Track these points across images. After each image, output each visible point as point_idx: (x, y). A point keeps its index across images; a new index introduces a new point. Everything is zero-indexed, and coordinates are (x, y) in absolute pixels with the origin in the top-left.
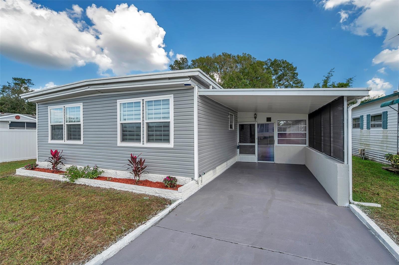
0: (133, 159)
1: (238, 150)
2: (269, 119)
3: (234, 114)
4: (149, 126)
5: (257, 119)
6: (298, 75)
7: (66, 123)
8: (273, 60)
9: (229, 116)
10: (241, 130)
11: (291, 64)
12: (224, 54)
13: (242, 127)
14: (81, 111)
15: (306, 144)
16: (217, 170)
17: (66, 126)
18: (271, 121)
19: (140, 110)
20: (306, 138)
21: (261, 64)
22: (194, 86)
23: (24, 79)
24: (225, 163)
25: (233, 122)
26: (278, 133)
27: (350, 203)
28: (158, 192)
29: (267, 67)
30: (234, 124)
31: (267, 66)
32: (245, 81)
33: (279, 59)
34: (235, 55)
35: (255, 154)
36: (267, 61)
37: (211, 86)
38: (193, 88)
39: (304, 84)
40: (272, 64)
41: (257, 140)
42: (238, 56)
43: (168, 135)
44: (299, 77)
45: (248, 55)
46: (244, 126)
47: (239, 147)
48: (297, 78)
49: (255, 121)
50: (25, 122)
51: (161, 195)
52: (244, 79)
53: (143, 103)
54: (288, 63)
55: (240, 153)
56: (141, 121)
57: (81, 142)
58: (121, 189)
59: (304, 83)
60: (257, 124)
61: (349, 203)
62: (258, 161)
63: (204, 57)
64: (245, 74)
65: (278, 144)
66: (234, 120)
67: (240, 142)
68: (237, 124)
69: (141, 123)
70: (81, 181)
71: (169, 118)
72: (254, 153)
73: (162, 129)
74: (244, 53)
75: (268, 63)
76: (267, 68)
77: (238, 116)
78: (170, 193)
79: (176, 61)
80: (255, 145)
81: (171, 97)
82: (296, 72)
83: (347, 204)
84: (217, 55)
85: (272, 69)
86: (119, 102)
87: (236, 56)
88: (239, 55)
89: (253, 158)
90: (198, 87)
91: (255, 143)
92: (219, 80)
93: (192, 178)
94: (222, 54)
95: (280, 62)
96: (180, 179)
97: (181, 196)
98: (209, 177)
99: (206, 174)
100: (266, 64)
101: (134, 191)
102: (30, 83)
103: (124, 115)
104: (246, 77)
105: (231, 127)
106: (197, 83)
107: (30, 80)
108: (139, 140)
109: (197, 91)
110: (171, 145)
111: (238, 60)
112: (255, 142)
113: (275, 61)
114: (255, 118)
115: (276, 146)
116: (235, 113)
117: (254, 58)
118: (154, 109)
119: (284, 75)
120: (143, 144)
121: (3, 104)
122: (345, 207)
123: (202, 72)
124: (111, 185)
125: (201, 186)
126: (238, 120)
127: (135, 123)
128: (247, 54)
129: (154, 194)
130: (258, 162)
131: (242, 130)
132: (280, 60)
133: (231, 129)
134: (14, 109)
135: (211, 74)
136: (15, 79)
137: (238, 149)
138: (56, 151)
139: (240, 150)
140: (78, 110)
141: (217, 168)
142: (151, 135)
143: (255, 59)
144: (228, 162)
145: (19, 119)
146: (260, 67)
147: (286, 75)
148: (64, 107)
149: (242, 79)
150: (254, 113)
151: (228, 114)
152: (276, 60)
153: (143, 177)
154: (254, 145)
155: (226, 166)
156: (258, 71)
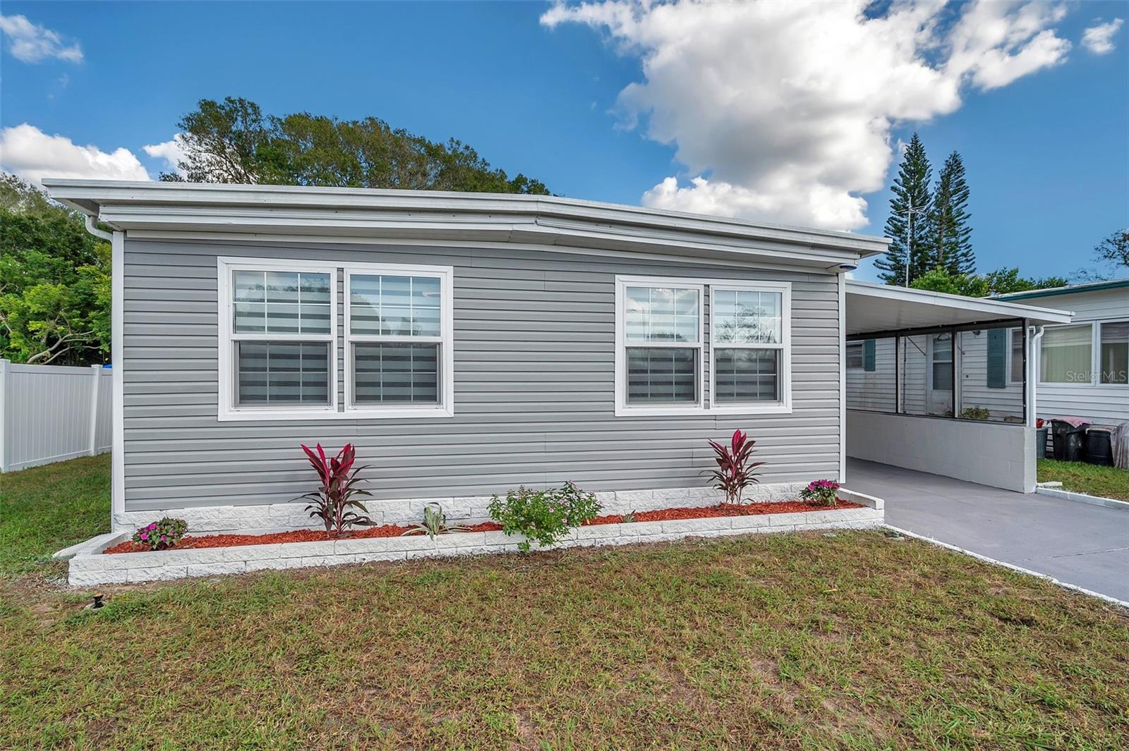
148: (341, 270)
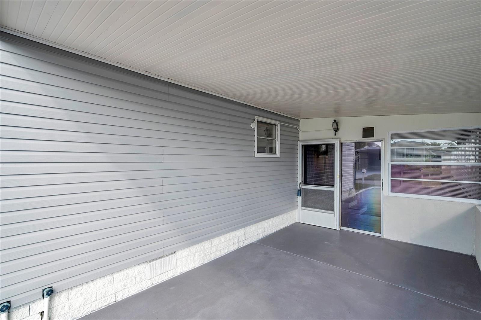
1: (299, 199)
2: (368, 132)
3: (284, 122)
5: (339, 131)
18: (373, 137)
25: (276, 140)
26: (392, 165)
30: (281, 144)
35: (334, 210)
41: (339, 179)
47: (300, 192)
49: (334, 136)
55: (302, 206)
60: (340, 143)
62: (340, 226)
65: (391, 192)
66: (282, 135)
67: (303, 182)
68: (298, 145)
72: (332, 209)
77: (301, 128)
80: (334, 192)
89: (330, 220)
91: (335, 187)
112: (335, 184)
114: (336, 130)
115: (387, 196)
126: (301, 136)
130: (340, 230)
133: (267, 155)
137: (298, 195)
139: (302, 198)
144: (254, 228)
150: (332, 120)
151: (252, 121)
154: (332, 191)
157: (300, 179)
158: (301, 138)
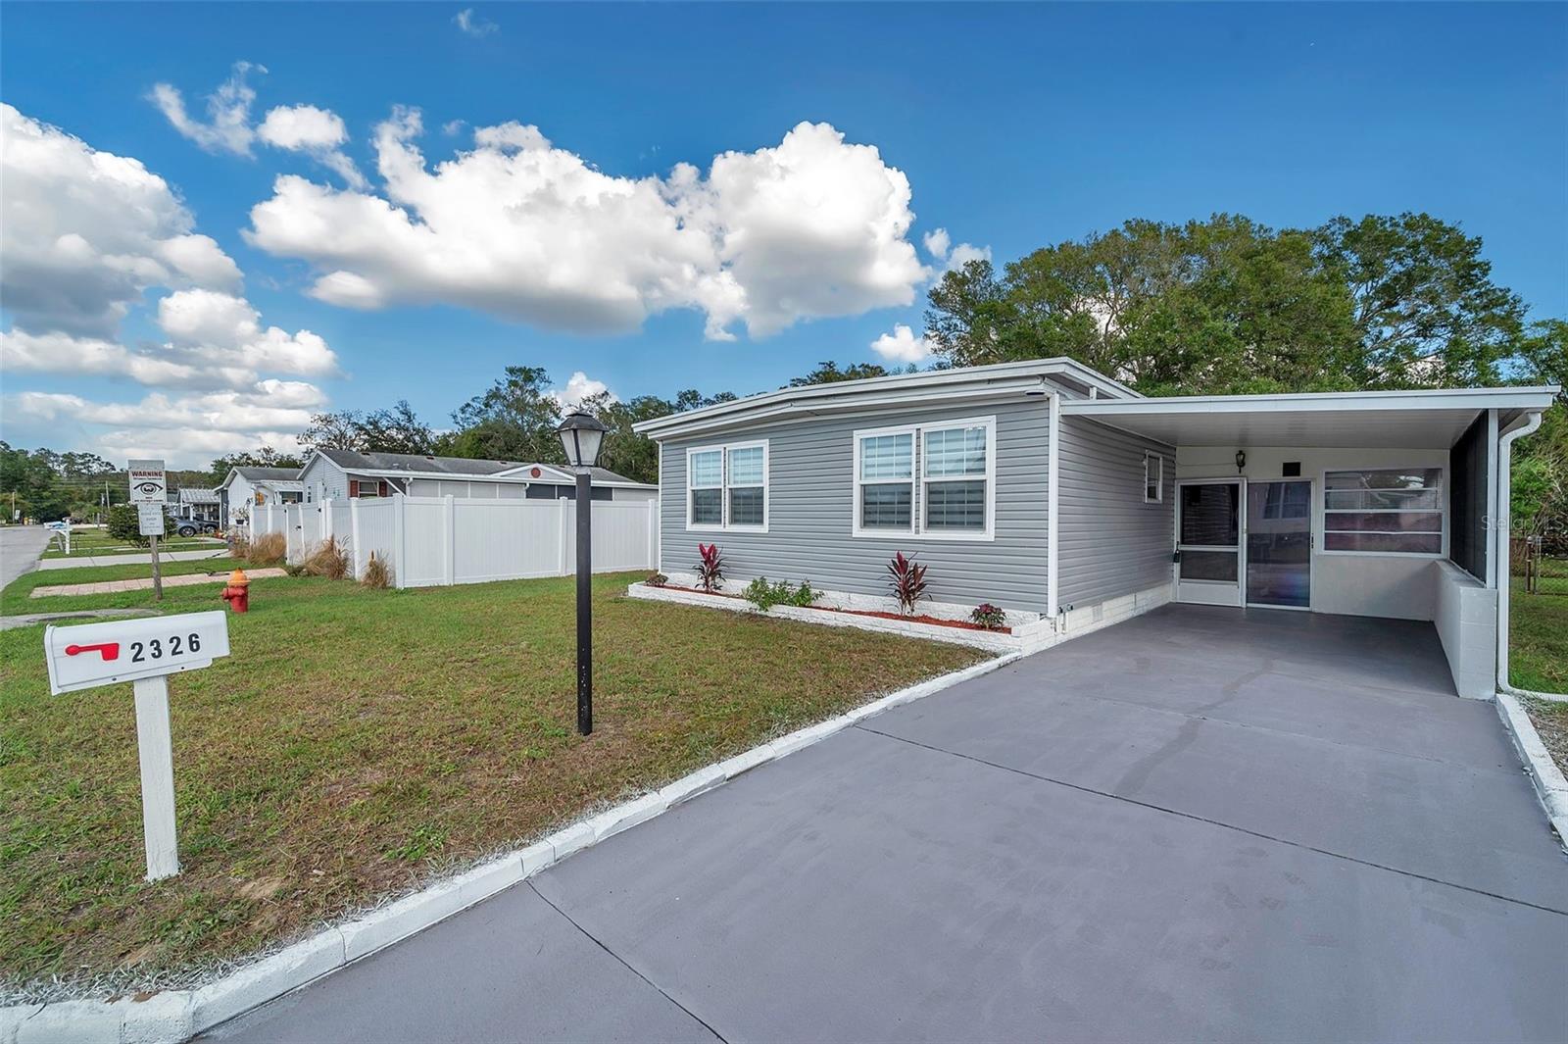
0: (901, 565)
1: (1177, 567)
2: (1291, 469)
3: (1163, 453)
4: (933, 490)
5: (1246, 466)
6: (1489, 269)
7: (728, 486)
8: (1357, 221)
9: (1145, 463)
10: (1190, 505)
11: (1451, 229)
12: (1133, 223)
13: (1193, 495)
14: (764, 459)
15: (1440, 552)
16: (1104, 609)
17: (727, 491)
18: (1299, 475)
19: (910, 454)
20: (1440, 531)
21: (1293, 246)
22: (1049, 396)
23: (530, 369)
24: (1130, 598)
25: (1158, 480)
26: (1326, 514)
27: (1498, 690)
28: (963, 636)
29: (1326, 252)
30: (1163, 485)
31: (1329, 247)
32: (1219, 324)
33: (1389, 215)
34: (1177, 225)
35: (1236, 580)
36: (1328, 227)
37: (1095, 389)
38: (1048, 399)
39: (1527, 306)
40: (1353, 238)
41: (1245, 535)
42: (1192, 227)
43: (981, 512)
44: (1496, 279)
45: (1236, 218)
46: (1202, 491)
47: (1178, 557)
48: (1488, 283)
49: (1238, 474)
50: (554, 486)
51: (970, 642)
52: (1215, 317)
53: (918, 438)
54: (1438, 228)
55: (1182, 577)
56: (913, 479)
57: (764, 529)
58: (874, 629)
59: (1525, 302)
60: (1248, 484)
61: (1497, 692)
62: (1247, 602)
63: (1049, 247)
64: (1222, 295)
65: (1326, 549)
66: (1164, 472)
67: (1183, 542)
68: (1173, 486)
69: (911, 483)
70: (778, 611)
71: (984, 470)
72: (1234, 578)
73: (966, 497)
74: (1219, 215)
75: (1333, 234)
76: (1329, 257)
77: (1178, 460)
78: (992, 639)
79: (951, 275)
80: (1236, 553)
81: (989, 423)
82: (1478, 258)
83: (1489, 694)
84: (1103, 232)
85: (1354, 259)
86: (858, 435)
87: (1182, 229)
88: (1198, 223)
89: (1232, 594)
90: (1061, 395)
91: (1239, 546)
92: (1110, 326)
93: (1041, 614)
94: (1121, 228)
95: (1397, 225)
96: (1011, 615)
97: (1019, 643)
98: (1082, 622)
99: (1076, 613)
100: (1325, 240)
101: (904, 634)
102: (543, 380)
103: (867, 466)
104: (1223, 309)
105: (1152, 493)
106: (1058, 385)
107: (543, 370)
108: (907, 524)
109: (1059, 406)
110: (988, 534)
111: (1190, 240)
112: (1240, 541)
113: (1370, 223)
114: (1241, 464)
115: (1319, 555)
116: (1169, 451)
117: (1261, 227)
118: (946, 451)
119: (1409, 280)
120: (917, 532)
121: (489, 439)
122: (1484, 700)
123: (1072, 362)
124: (849, 620)
125: (1062, 638)
126: (1179, 472)
127: (896, 484)
128: (1231, 215)
129: (952, 641)
130: (1247, 608)
131: (1193, 504)
132: (1392, 218)
133: (1152, 501)
134: (511, 451)
135: (1077, 307)
136: (512, 371)
137: (1175, 561)
138: (712, 548)
139: (1181, 565)
140: (757, 454)
141: (1106, 605)
142: (935, 513)
143: (1266, 231)
144: (1140, 596)
145: (537, 477)
146: (1288, 259)
147: (1424, 279)
149: (1204, 318)
150: (1234, 450)
151: (1143, 457)
152: (1376, 221)
153: (922, 607)
154: (1234, 553)
155: (1132, 606)
156: (1278, 277)
157: (1177, 537)
158: (1177, 476)
